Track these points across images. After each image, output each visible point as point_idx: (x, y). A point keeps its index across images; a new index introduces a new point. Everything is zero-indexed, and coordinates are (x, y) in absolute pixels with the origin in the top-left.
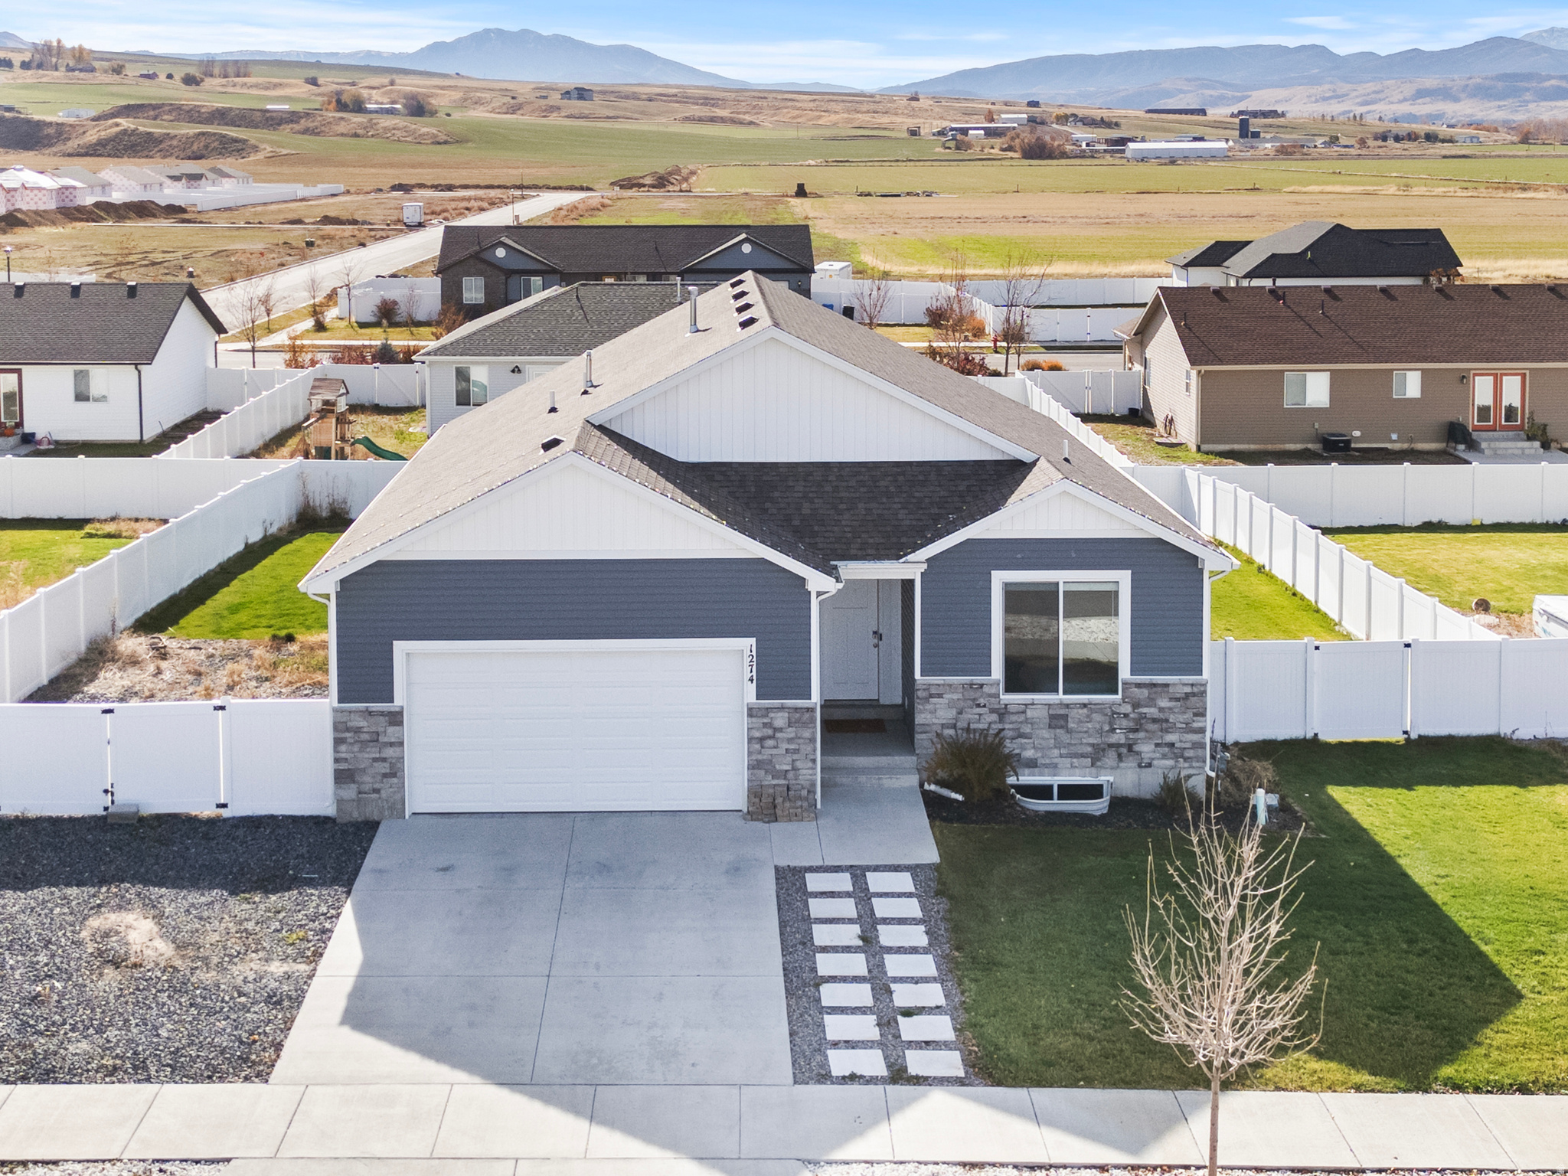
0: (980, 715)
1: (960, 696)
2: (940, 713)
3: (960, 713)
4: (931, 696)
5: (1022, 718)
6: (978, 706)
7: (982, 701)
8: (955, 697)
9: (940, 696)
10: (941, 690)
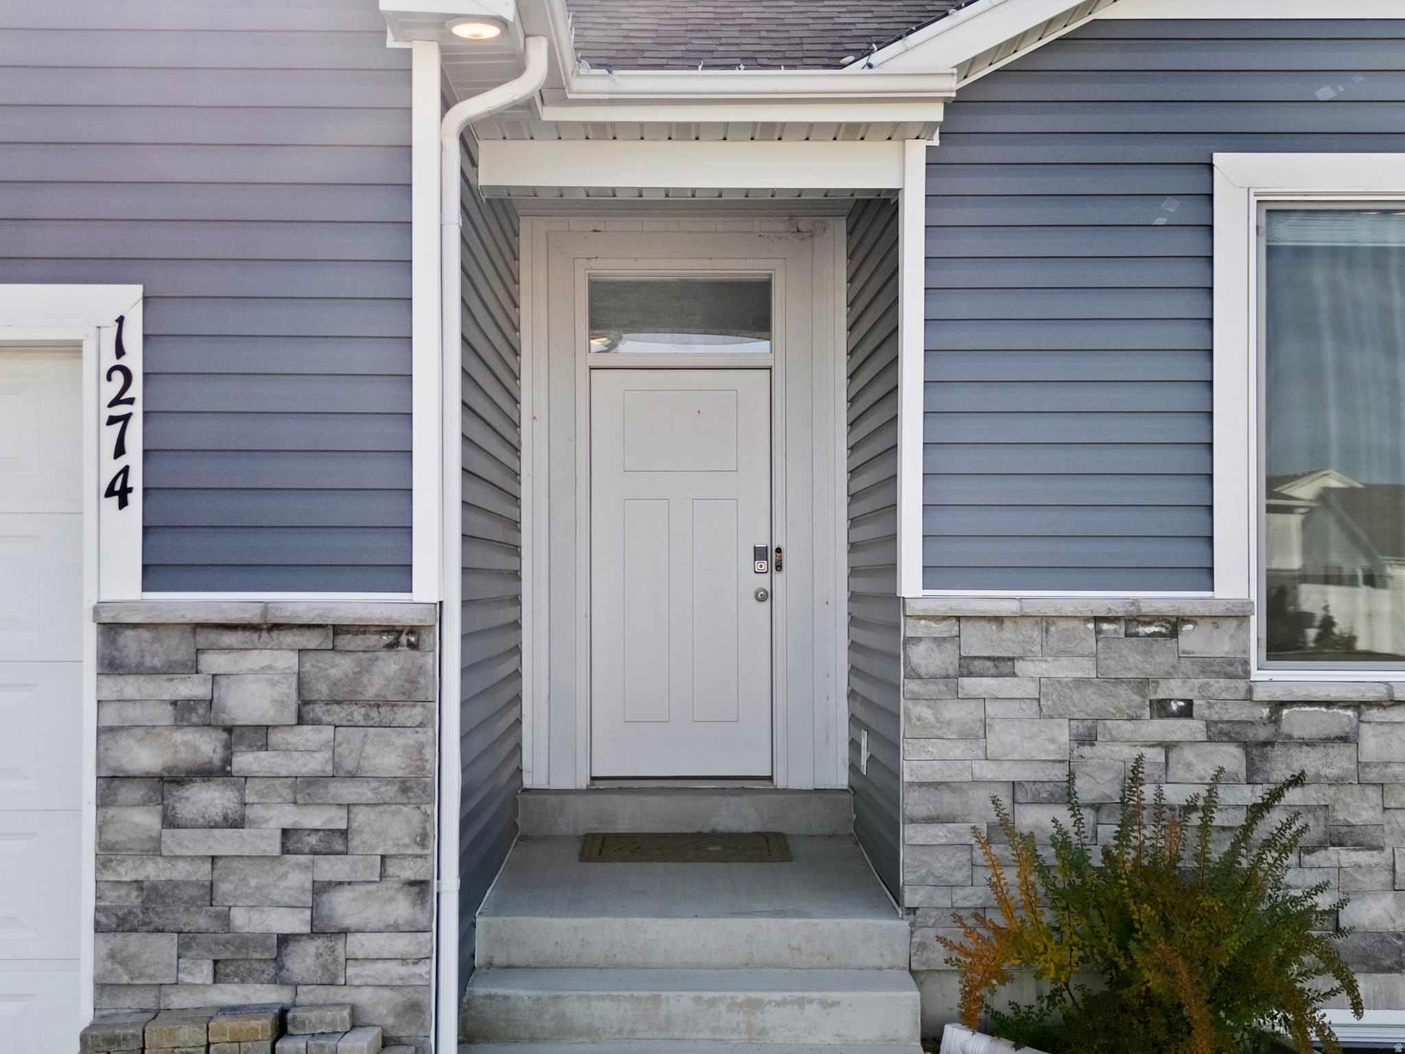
0: (1168, 747)
1: (1085, 668)
2: (1003, 738)
3: (1087, 739)
4: (967, 667)
5: (1339, 761)
6: (1161, 708)
7: (1175, 690)
8: (1066, 669)
9: (1003, 665)
10: (1004, 642)
